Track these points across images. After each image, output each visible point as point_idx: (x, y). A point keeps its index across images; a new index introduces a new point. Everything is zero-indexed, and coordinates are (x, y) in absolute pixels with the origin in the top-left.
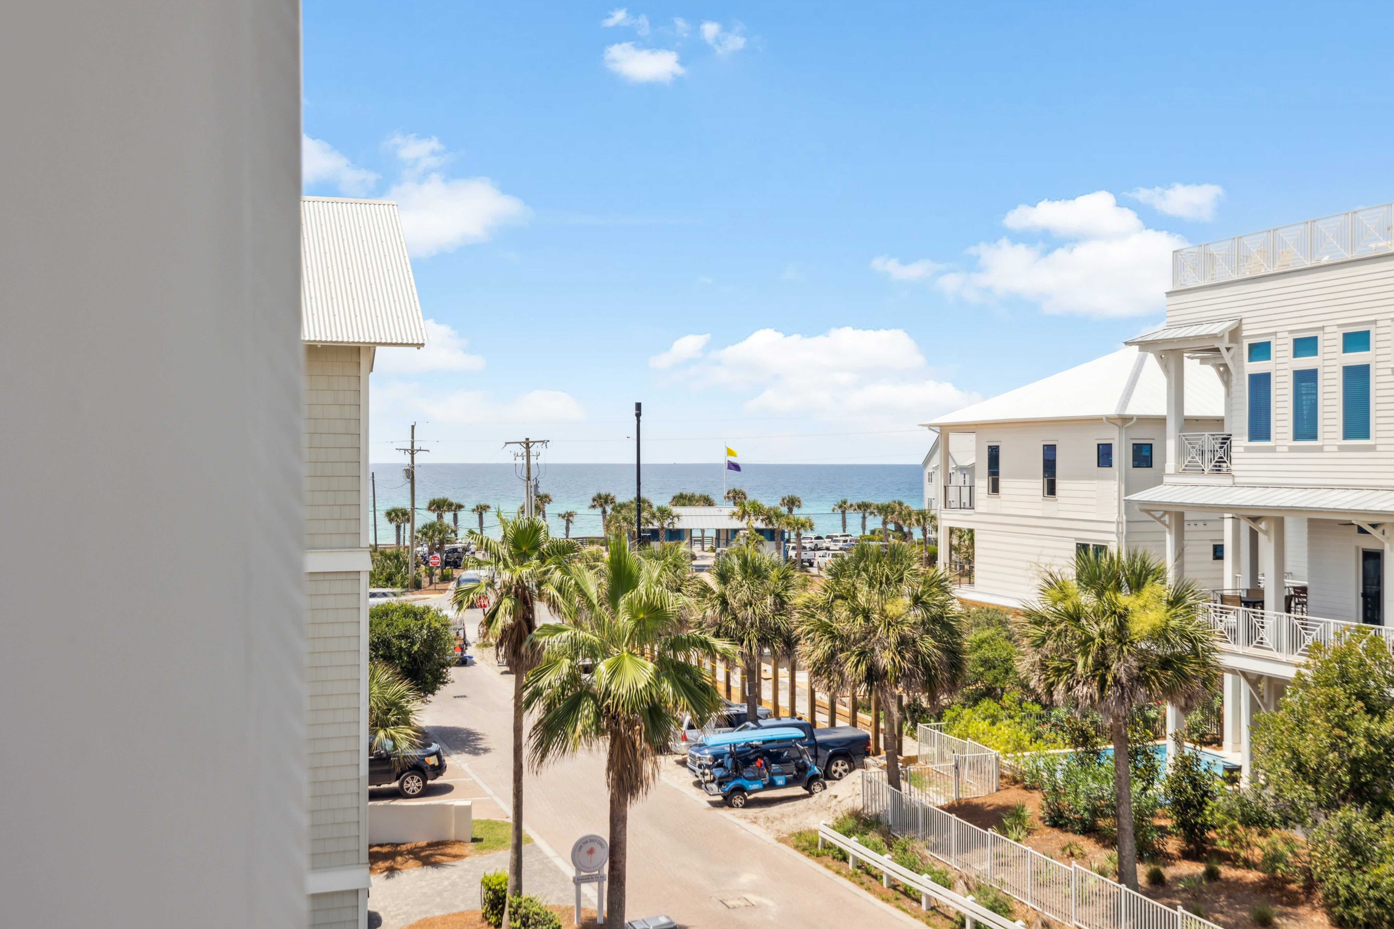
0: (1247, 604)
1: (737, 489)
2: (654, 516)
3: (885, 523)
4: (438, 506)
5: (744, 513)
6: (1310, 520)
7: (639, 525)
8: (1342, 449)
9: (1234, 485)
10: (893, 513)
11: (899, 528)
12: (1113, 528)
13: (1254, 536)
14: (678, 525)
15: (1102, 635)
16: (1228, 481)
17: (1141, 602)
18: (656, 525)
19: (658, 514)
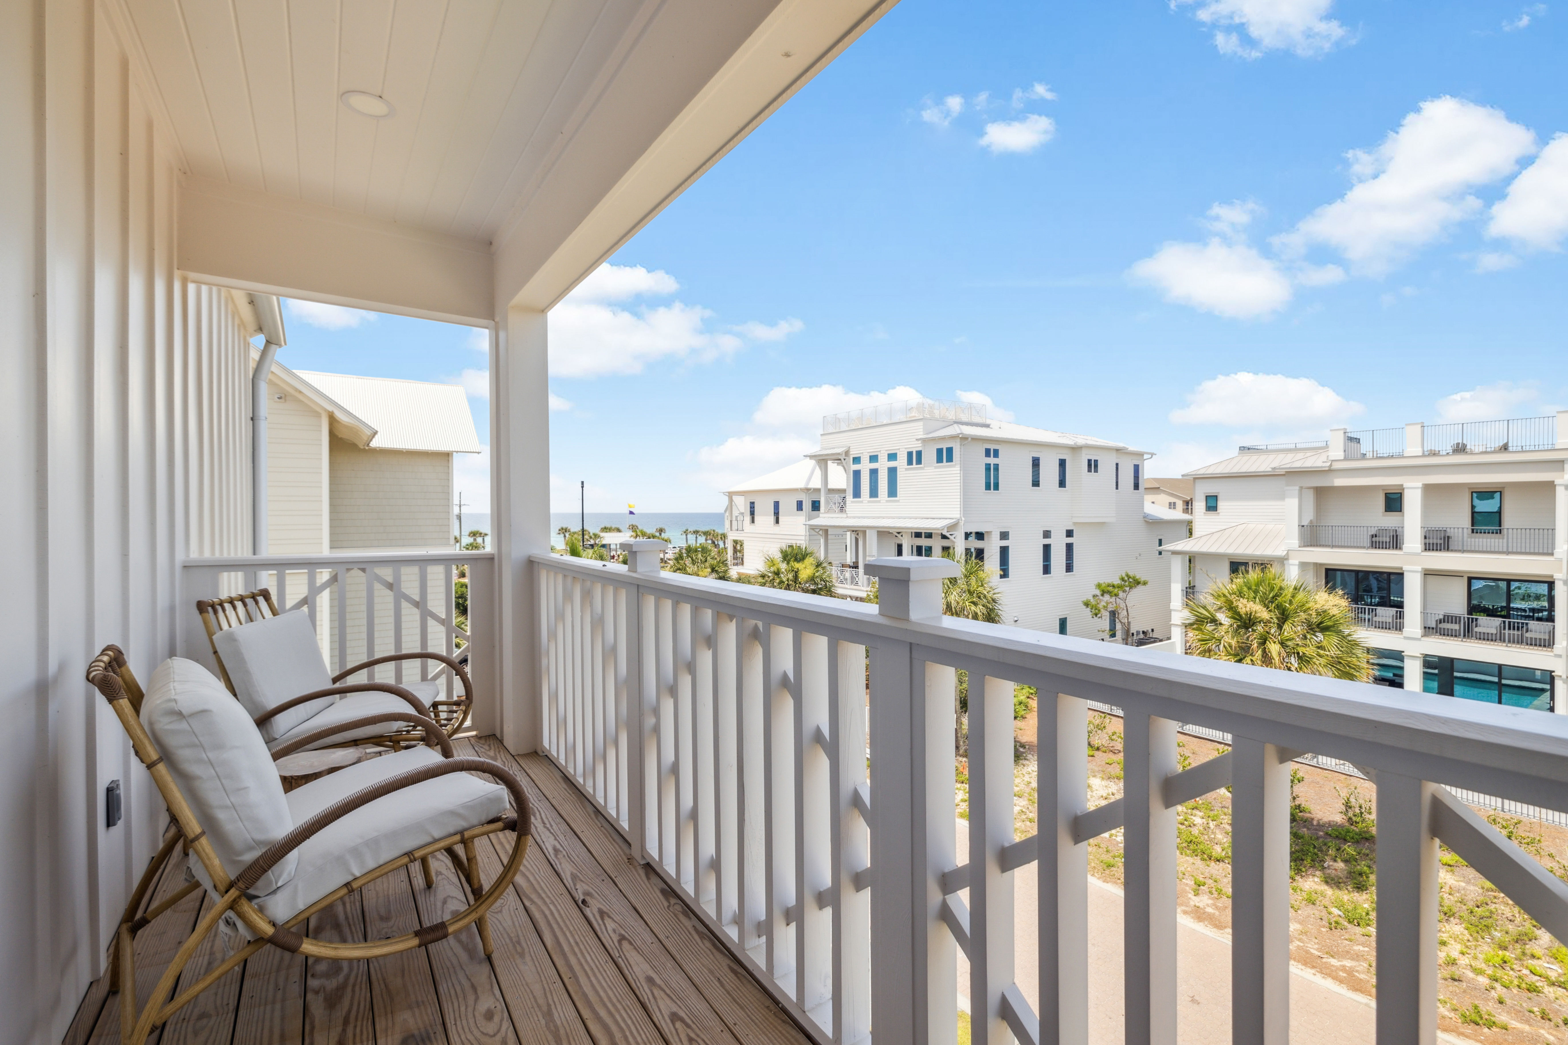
0: (853, 568)
1: (634, 524)
2: (591, 538)
3: (706, 540)
4: (474, 534)
5: (637, 536)
6: (878, 532)
7: (583, 542)
8: (887, 501)
9: (847, 517)
10: (710, 534)
11: (713, 542)
12: (803, 538)
13: (857, 540)
14: (604, 542)
15: (788, 580)
16: (844, 515)
17: (804, 566)
18: (592, 542)
19: (593, 537)
